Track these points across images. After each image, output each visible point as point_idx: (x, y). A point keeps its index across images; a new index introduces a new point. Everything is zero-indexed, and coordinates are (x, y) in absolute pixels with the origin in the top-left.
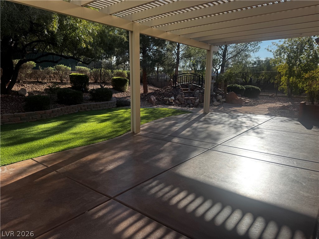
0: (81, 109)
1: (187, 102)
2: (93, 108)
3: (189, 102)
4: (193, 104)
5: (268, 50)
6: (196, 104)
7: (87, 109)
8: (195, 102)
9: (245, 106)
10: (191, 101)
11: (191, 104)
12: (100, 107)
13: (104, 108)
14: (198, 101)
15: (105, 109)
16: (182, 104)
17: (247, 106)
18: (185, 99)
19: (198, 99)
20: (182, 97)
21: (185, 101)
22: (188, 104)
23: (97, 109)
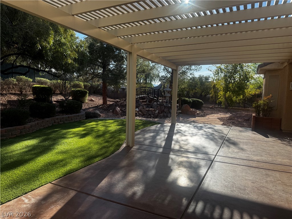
0: (55, 122)
1: (148, 113)
2: (66, 121)
3: (150, 113)
4: (154, 115)
5: (209, 70)
6: (157, 115)
7: (60, 122)
8: (155, 113)
9: (198, 117)
10: (152, 112)
11: (152, 115)
12: (72, 120)
13: (76, 120)
14: (157, 112)
15: (76, 122)
16: (144, 115)
17: (199, 116)
18: (146, 110)
19: (158, 111)
20: (144, 108)
21: (147, 112)
22: (150, 115)
23: (69, 122)
